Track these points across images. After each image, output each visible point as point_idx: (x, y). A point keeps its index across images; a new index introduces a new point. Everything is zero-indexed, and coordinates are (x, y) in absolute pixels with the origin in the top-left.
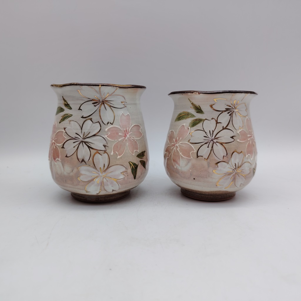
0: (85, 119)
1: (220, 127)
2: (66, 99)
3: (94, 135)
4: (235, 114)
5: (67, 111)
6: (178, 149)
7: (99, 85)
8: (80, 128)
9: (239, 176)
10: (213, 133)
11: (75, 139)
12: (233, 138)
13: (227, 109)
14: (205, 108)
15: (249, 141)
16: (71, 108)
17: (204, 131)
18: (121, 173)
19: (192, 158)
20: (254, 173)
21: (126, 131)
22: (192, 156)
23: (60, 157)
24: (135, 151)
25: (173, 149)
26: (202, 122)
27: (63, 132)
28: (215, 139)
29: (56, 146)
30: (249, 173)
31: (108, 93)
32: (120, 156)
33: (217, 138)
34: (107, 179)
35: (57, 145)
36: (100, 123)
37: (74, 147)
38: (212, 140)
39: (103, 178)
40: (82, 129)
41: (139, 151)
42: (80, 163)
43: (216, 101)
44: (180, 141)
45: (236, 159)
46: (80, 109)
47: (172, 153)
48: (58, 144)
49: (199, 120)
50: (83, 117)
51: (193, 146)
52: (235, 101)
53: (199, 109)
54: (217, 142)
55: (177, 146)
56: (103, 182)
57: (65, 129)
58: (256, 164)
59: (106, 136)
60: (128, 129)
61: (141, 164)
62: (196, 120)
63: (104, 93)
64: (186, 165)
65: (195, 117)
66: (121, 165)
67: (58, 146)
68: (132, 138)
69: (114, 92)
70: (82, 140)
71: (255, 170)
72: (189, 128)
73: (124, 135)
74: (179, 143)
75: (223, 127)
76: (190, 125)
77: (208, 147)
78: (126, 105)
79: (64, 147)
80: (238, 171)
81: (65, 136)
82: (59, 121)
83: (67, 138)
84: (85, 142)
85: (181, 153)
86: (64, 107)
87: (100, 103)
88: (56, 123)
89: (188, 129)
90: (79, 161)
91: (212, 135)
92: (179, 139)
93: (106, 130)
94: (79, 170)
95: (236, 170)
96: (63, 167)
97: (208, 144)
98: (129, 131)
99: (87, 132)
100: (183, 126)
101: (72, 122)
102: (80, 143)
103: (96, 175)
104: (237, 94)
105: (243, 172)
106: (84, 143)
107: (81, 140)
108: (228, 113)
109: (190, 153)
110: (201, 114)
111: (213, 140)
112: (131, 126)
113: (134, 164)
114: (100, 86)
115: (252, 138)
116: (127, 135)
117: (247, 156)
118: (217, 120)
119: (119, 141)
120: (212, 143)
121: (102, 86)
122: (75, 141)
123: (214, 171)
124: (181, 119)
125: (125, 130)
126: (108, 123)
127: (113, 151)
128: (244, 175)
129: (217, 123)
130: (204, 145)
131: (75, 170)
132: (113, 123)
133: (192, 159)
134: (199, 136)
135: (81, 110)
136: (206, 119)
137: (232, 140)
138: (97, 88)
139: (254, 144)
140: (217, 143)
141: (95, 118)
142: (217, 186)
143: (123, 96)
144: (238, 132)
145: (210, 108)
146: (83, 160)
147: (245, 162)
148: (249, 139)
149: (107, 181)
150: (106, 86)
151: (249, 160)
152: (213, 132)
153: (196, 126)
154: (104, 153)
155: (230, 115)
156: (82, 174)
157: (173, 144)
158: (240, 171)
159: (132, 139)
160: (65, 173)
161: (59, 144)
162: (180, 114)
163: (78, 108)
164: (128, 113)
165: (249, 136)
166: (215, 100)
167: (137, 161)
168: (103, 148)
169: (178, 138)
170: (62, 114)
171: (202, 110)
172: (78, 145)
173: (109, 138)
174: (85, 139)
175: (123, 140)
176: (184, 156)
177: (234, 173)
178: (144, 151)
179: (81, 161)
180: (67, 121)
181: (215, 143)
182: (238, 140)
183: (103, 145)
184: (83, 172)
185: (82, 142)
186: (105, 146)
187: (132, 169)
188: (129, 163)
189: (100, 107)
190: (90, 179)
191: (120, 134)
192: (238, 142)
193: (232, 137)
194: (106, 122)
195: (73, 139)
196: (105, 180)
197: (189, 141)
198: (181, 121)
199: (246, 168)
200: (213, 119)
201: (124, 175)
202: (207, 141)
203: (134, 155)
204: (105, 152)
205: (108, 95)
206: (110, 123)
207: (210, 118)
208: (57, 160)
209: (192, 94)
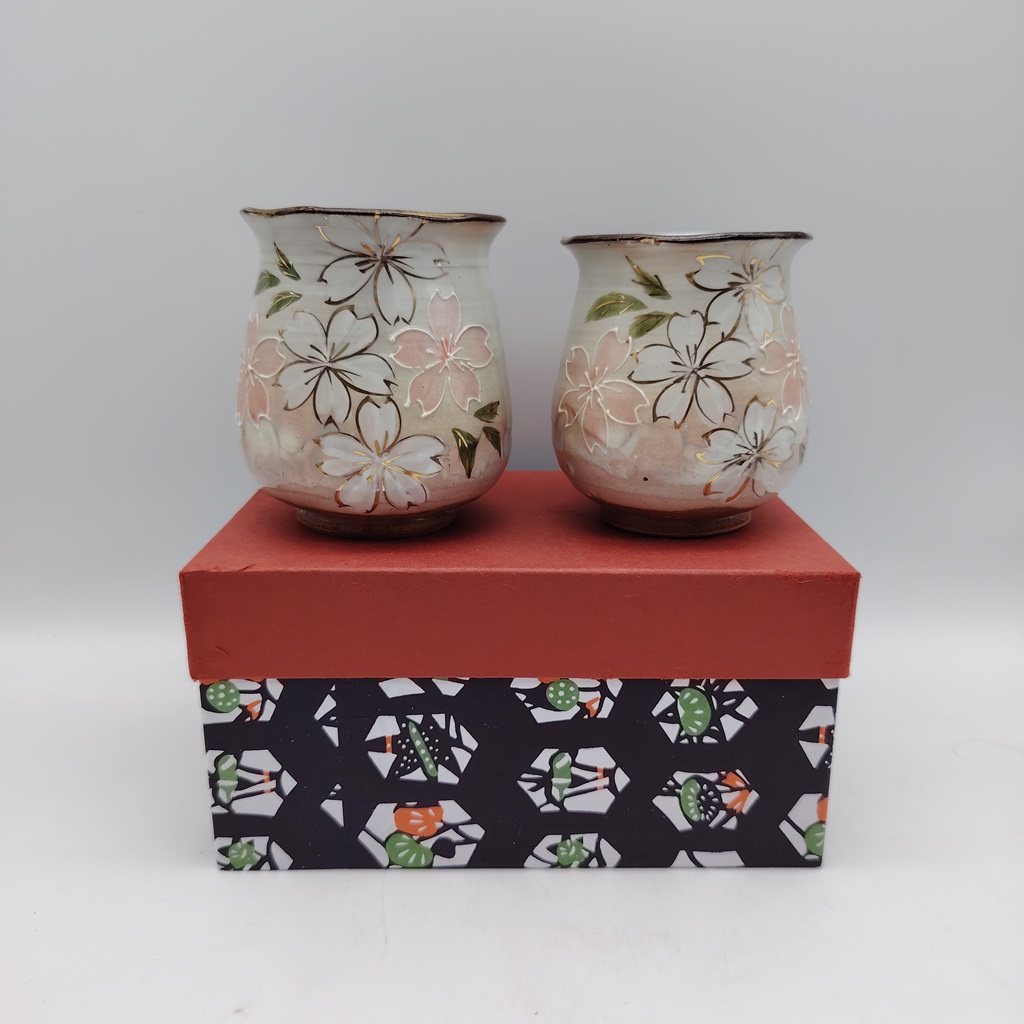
0: (334, 308)
1: (713, 334)
2: (283, 252)
3: (360, 353)
5: (286, 284)
6: (599, 400)
7: (373, 214)
8: (321, 332)
9: (764, 466)
10: (696, 353)
11: (309, 362)
12: (749, 365)
13: (733, 285)
14: (673, 281)
15: (790, 369)
16: (297, 275)
17: (672, 347)
18: (431, 458)
19: (638, 422)
20: (802, 455)
21: (446, 341)
22: (640, 418)
23: (268, 410)
24: (470, 399)
25: (584, 399)
26: (667, 323)
27: (276, 341)
28: (703, 367)
29: (256, 381)
30: (790, 458)
31: (399, 235)
32: (430, 412)
33: (706, 367)
34: (394, 473)
35: (259, 377)
36: (377, 318)
37: (306, 384)
38: (693, 372)
39: (384, 470)
40: (326, 335)
41: (483, 400)
42: (322, 426)
43: (703, 263)
44: (604, 378)
45: (757, 421)
46: (321, 279)
47: (583, 410)
48: (262, 376)
49: (658, 316)
50: (329, 302)
51: (641, 391)
53: (657, 287)
54: (708, 377)
55: (595, 391)
56: (383, 479)
57: (281, 333)
59: (392, 356)
60: (451, 337)
61: (487, 436)
62: (649, 316)
63: (388, 235)
64: (623, 443)
65: (646, 307)
66: (431, 436)
67: (263, 379)
68: (462, 363)
69: (416, 232)
70: (329, 365)
72: (630, 339)
73: (440, 354)
74: (601, 382)
75: (723, 334)
76: (631, 330)
77: (683, 391)
78: (446, 270)
79: (280, 382)
80: (763, 455)
81: (281, 352)
82: (266, 310)
83: (287, 358)
84: (336, 371)
85: (608, 411)
86: (277, 272)
87: (377, 264)
88: (257, 316)
89: (628, 342)
90: (321, 422)
91: (693, 359)
92: (601, 371)
93: (392, 338)
94: (319, 446)
95: (758, 451)
96: (278, 437)
97: (683, 382)
98: (455, 344)
99: (342, 343)
100: (613, 334)
101: (300, 315)
102: (321, 374)
103: (365, 461)
104: (760, 241)
105: (776, 455)
106: (331, 373)
107: (324, 364)
108: (736, 295)
109: (635, 410)
110: (661, 298)
111: (695, 373)
112: (460, 329)
113: (469, 436)
114: (377, 217)
115: (797, 361)
116: (448, 354)
117: (785, 411)
118: (707, 315)
119: (426, 371)
120: (693, 379)
121: (381, 215)
122: (309, 366)
123: (699, 456)
124: (604, 315)
125: (443, 339)
126: (398, 319)
127: (411, 398)
128: (776, 464)
129: (707, 323)
130: (671, 385)
131: (309, 444)
132: (410, 321)
133: (638, 425)
134: (657, 363)
135: (326, 281)
136: (676, 314)
137: (747, 369)
138: (368, 221)
139: (803, 379)
140: (707, 380)
141: (363, 304)
142: (705, 495)
143: (439, 245)
144: (762, 347)
145: (686, 281)
146: (330, 420)
147: (781, 428)
148: (789, 365)
149: (395, 478)
150: (393, 215)
151: (790, 422)
152: (696, 349)
153: (649, 333)
154: (386, 403)
156: (327, 457)
157: (582, 387)
158: (767, 454)
159: (463, 367)
160: (283, 454)
161: (266, 373)
162: (602, 300)
163: (318, 277)
164: (453, 293)
165: (789, 355)
166: (700, 259)
167: (474, 427)
168: (384, 390)
169: (597, 369)
170: (275, 291)
171: (667, 288)
172: (317, 378)
173: (400, 360)
174: (335, 361)
175: (439, 365)
176: (618, 419)
177: (752, 459)
178: (496, 401)
179: (324, 420)
180: (286, 311)
181: (702, 378)
182: (762, 369)
183: (384, 381)
184: (331, 452)
185: (328, 369)
186: (388, 383)
187: (463, 450)
188: (454, 431)
189: (378, 271)
190: (348, 470)
191: (428, 350)
192: (762, 373)
193: (747, 362)
194: (391, 318)
195: (301, 361)
196: (387, 474)
197: (631, 375)
198: (606, 321)
199: (783, 444)
200: (694, 312)
201: (439, 463)
202: (680, 375)
203: (467, 409)
204: (389, 398)
205: (398, 240)
206: (404, 320)
207: (686, 312)
208: (261, 418)
209: (638, 244)
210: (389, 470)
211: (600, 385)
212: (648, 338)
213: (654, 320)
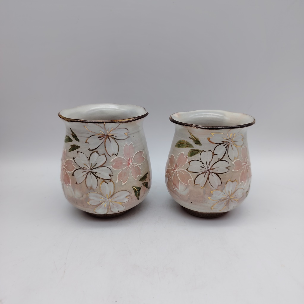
0: (91, 152)
1: (216, 158)
2: (73, 131)
3: (101, 166)
4: (232, 146)
5: (75, 142)
6: (177, 175)
7: (103, 123)
8: (87, 159)
9: (232, 201)
10: (209, 165)
11: (83, 169)
13: (223, 142)
14: (203, 140)
16: (78, 140)
17: (201, 162)
18: (125, 197)
19: (189, 185)
20: (247, 195)
21: (130, 159)
22: (190, 183)
23: (71, 183)
24: (138, 176)
25: (173, 173)
26: (200, 153)
27: (72, 161)
28: (211, 169)
30: (242, 197)
31: (112, 128)
32: (124, 183)
33: (213, 169)
34: (113, 203)
35: (67, 172)
36: (106, 154)
37: (83, 176)
39: (110, 203)
40: (89, 161)
41: (142, 175)
44: (180, 168)
45: (230, 187)
46: (86, 142)
47: (173, 176)
49: (197, 151)
50: (89, 150)
51: (190, 174)
52: (231, 135)
53: (197, 141)
54: (213, 172)
55: (176, 171)
56: (110, 205)
57: (74, 158)
58: (250, 186)
59: (111, 167)
60: (131, 157)
61: (144, 185)
62: (195, 150)
63: (109, 128)
64: (184, 190)
65: (193, 147)
66: (125, 191)
67: (69, 173)
68: (135, 165)
69: (118, 126)
70: (90, 170)
71: (248, 192)
72: (188, 156)
73: (128, 164)
74: (178, 169)
75: (219, 158)
76: (188, 154)
77: (204, 177)
78: (129, 136)
79: (74, 174)
80: (231, 198)
81: (74, 165)
82: (68, 149)
83: (76, 167)
84: (93, 173)
85: (180, 179)
86: (71, 137)
87: (105, 137)
88: (66, 150)
89: (187, 158)
90: (88, 189)
91: (208, 166)
92: (179, 165)
93: (111, 161)
94: (88, 196)
95: (230, 197)
96: (74, 192)
97: (205, 173)
98: (132, 159)
99: (94, 163)
100: (182, 154)
101: (80, 153)
102: (88, 173)
103: (103, 200)
105: (236, 197)
106: (91, 173)
107: (89, 170)
108: (224, 145)
109: (188, 181)
110: (199, 145)
111: (209, 171)
112: (134, 154)
113: (138, 188)
114: (104, 123)
115: (246, 165)
116: (130, 163)
117: (240, 183)
118: (214, 152)
119: (123, 170)
120: (208, 173)
121: (106, 123)
123: (209, 198)
124: (180, 147)
125: (129, 159)
126: (113, 154)
127: (118, 180)
128: (236, 200)
129: (214, 155)
130: (200, 174)
131: (85, 196)
132: (117, 154)
134: (196, 166)
135: (88, 143)
136: (203, 151)
137: (227, 170)
138: (102, 125)
139: (248, 170)
140: (212, 174)
141: (101, 150)
142: (211, 209)
143: (126, 129)
144: (233, 163)
145: (207, 140)
146: (91, 188)
147: (239, 189)
148: (243, 167)
149: (113, 204)
150: (110, 123)
151: (242, 187)
152: (209, 163)
153: (194, 156)
154: (110, 182)
155: (226, 147)
156: (91, 200)
157: (172, 169)
158: (233, 197)
159: (135, 166)
160: (76, 197)
161: (70, 171)
162: (180, 142)
163: (85, 141)
164: (131, 143)
165: (243, 164)
166: (212, 134)
167: (139, 184)
168: (109, 178)
169: (177, 164)
170: (71, 144)
171: (200, 142)
172: (86, 175)
173: (114, 168)
174: (92, 169)
175: (127, 168)
176: (183, 182)
177: (228, 199)
178: (147, 173)
179: (89, 188)
180: (75, 151)
181: (211, 173)
182: (233, 170)
183: (109, 175)
184: (91, 198)
185: (90, 172)
186: (110, 175)
187: (136, 193)
188: (133, 187)
189: (106, 139)
190: (98, 203)
191: (124, 163)
192: (232, 172)
193: (227, 168)
195: (81, 168)
196: (111, 204)
197: (187, 169)
198: (181, 149)
199: (239, 193)
200: (209, 151)
201: (128, 198)
202: (204, 171)
203: (137, 180)
204: (111, 180)
206: (115, 154)
207: (207, 150)
208: (68, 185)
209: (191, 128)
210: (112, 203)
211: (178, 170)
212: (193, 158)
213: (196, 152)
